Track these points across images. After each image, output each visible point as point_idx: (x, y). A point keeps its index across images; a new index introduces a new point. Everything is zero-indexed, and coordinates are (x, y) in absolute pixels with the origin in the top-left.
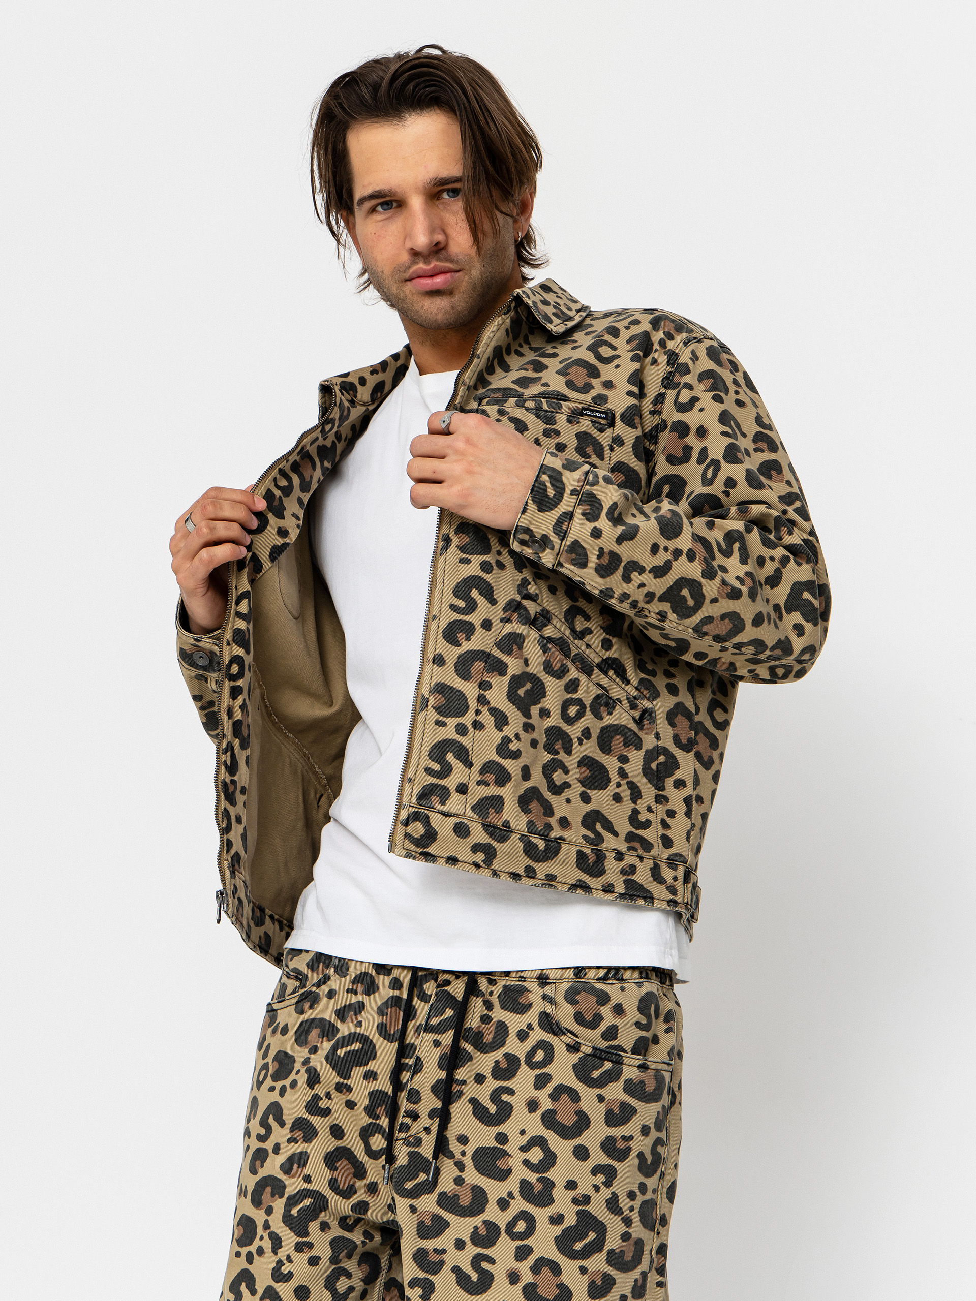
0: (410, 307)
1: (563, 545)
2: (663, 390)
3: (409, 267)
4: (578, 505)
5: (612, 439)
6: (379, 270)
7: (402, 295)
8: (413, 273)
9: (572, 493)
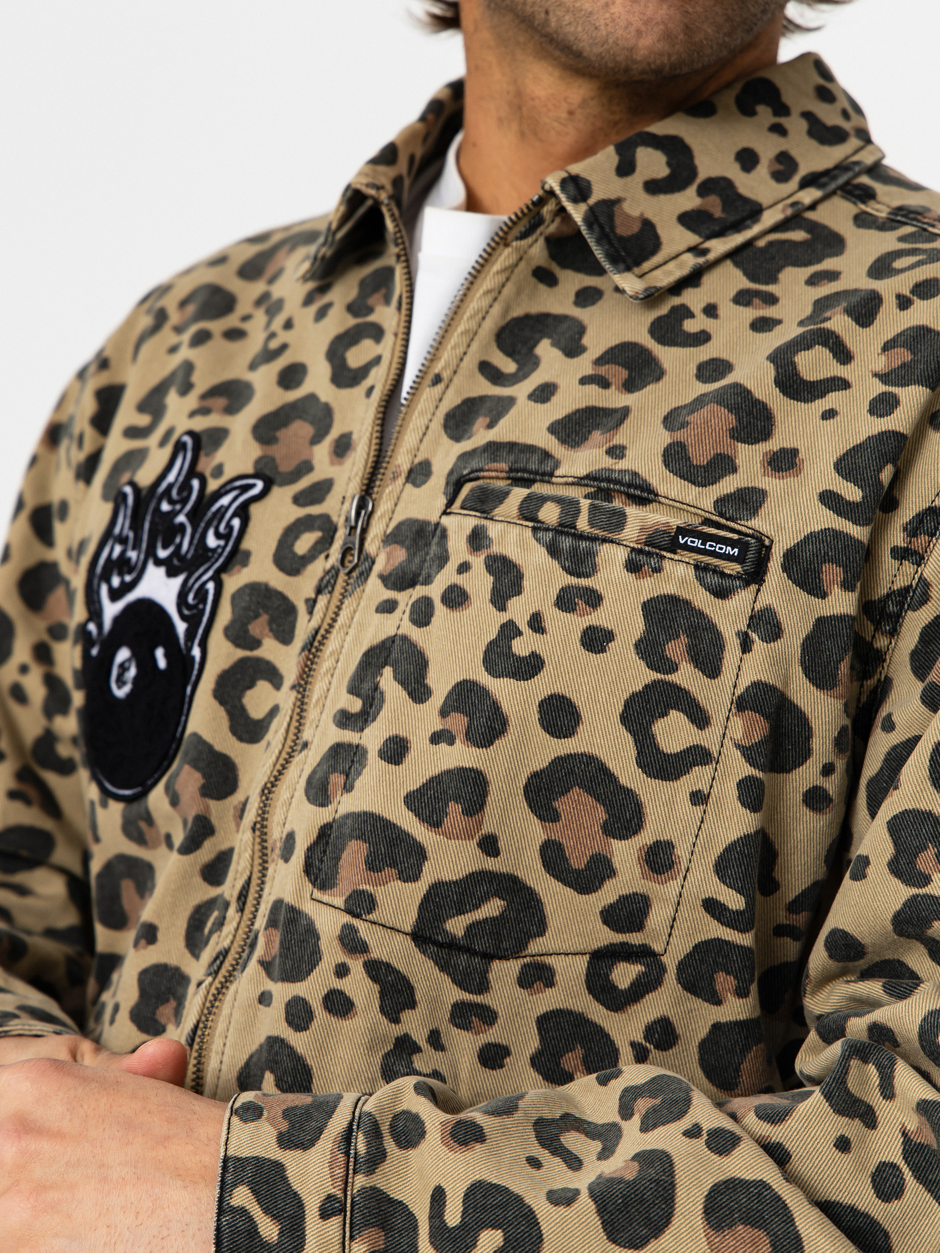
4: (352, 1238)
5: (751, 618)
9: (325, 1214)
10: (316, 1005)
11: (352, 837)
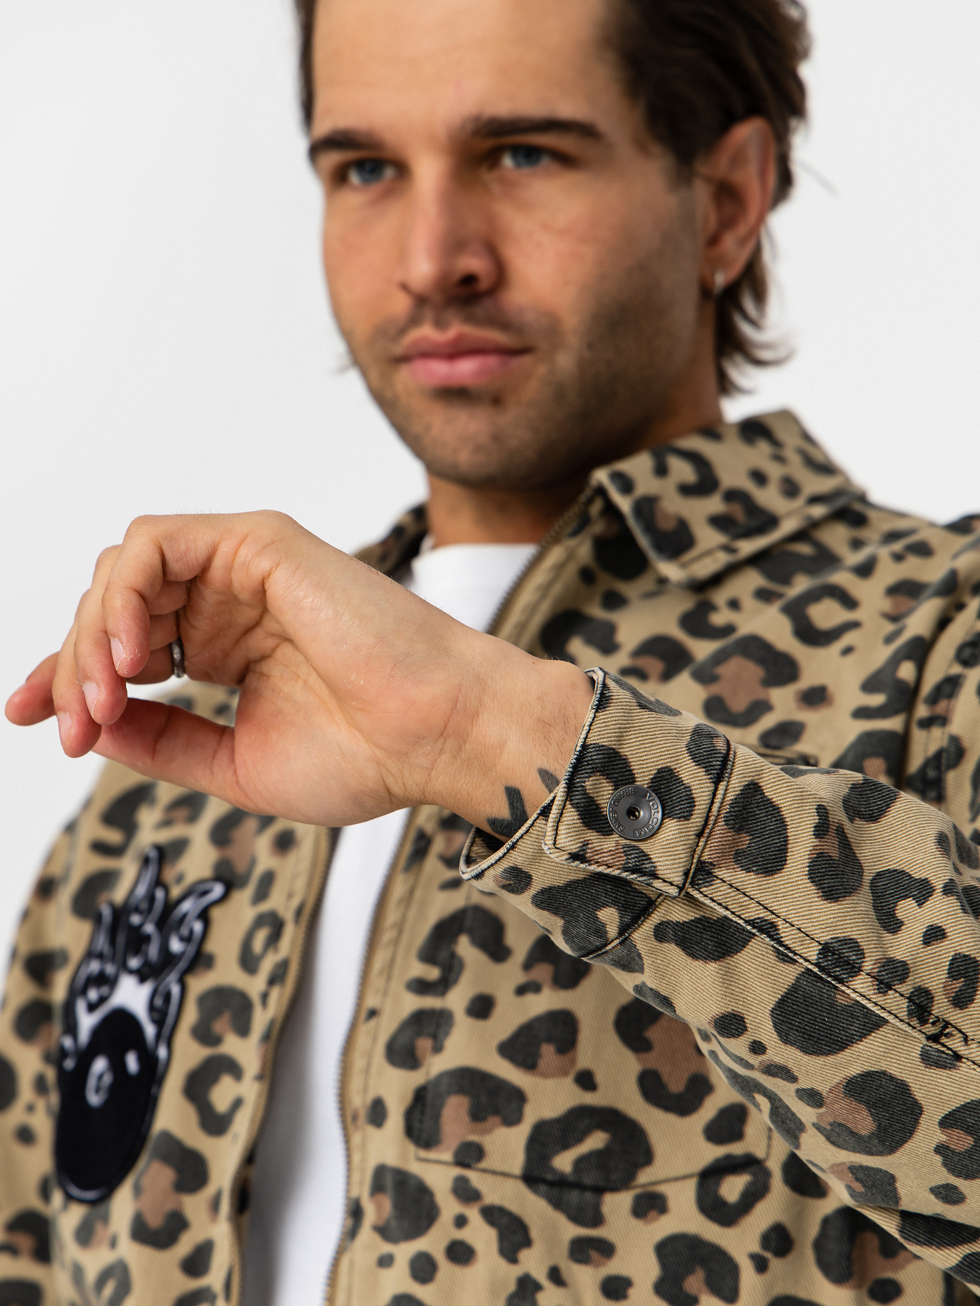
1: (719, 796)
2: (957, 669)
10: (439, 1256)
11: (449, 1093)
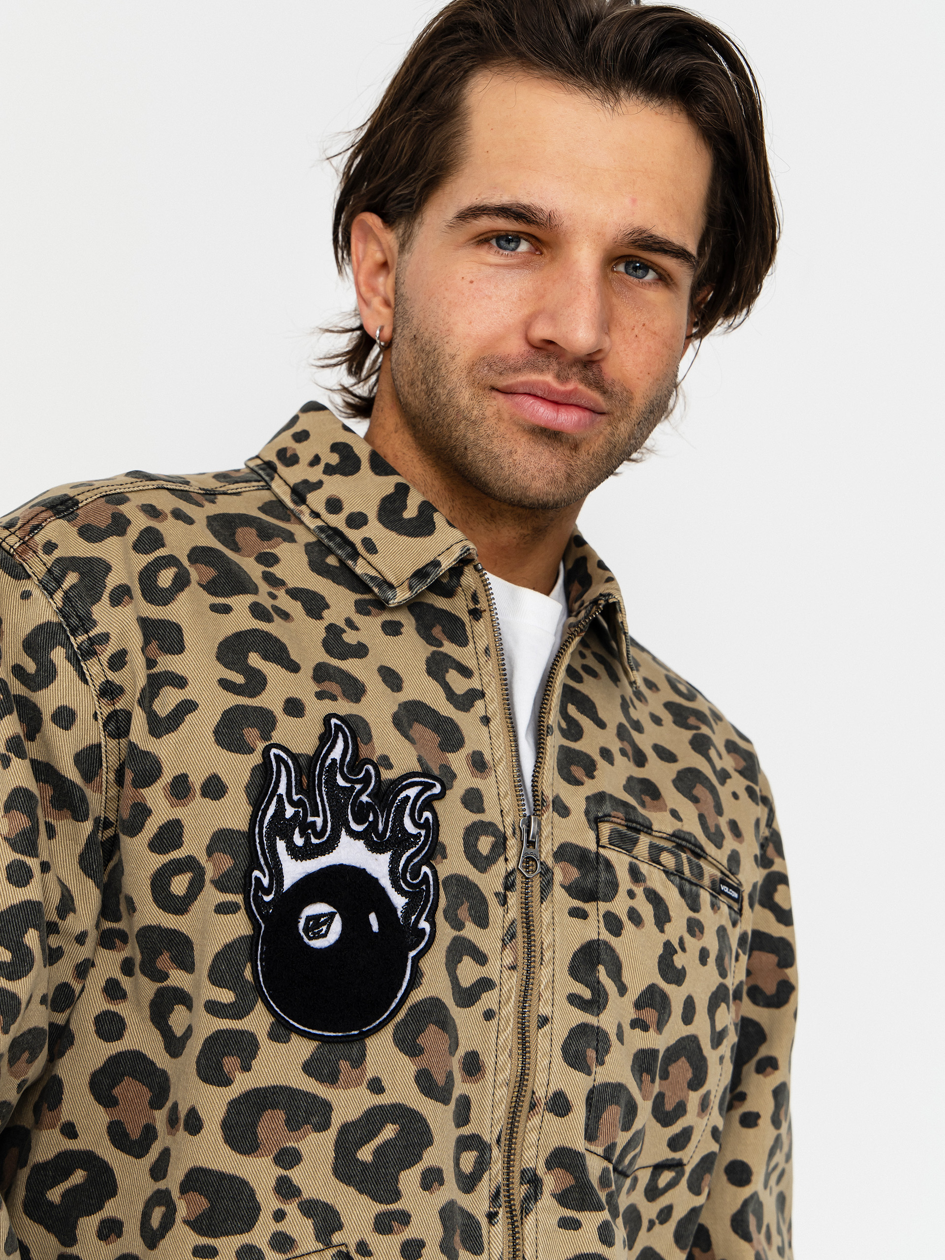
0: (482, 443)
3: (517, 370)
6: (448, 350)
7: (475, 412)
8: (523, 384)
